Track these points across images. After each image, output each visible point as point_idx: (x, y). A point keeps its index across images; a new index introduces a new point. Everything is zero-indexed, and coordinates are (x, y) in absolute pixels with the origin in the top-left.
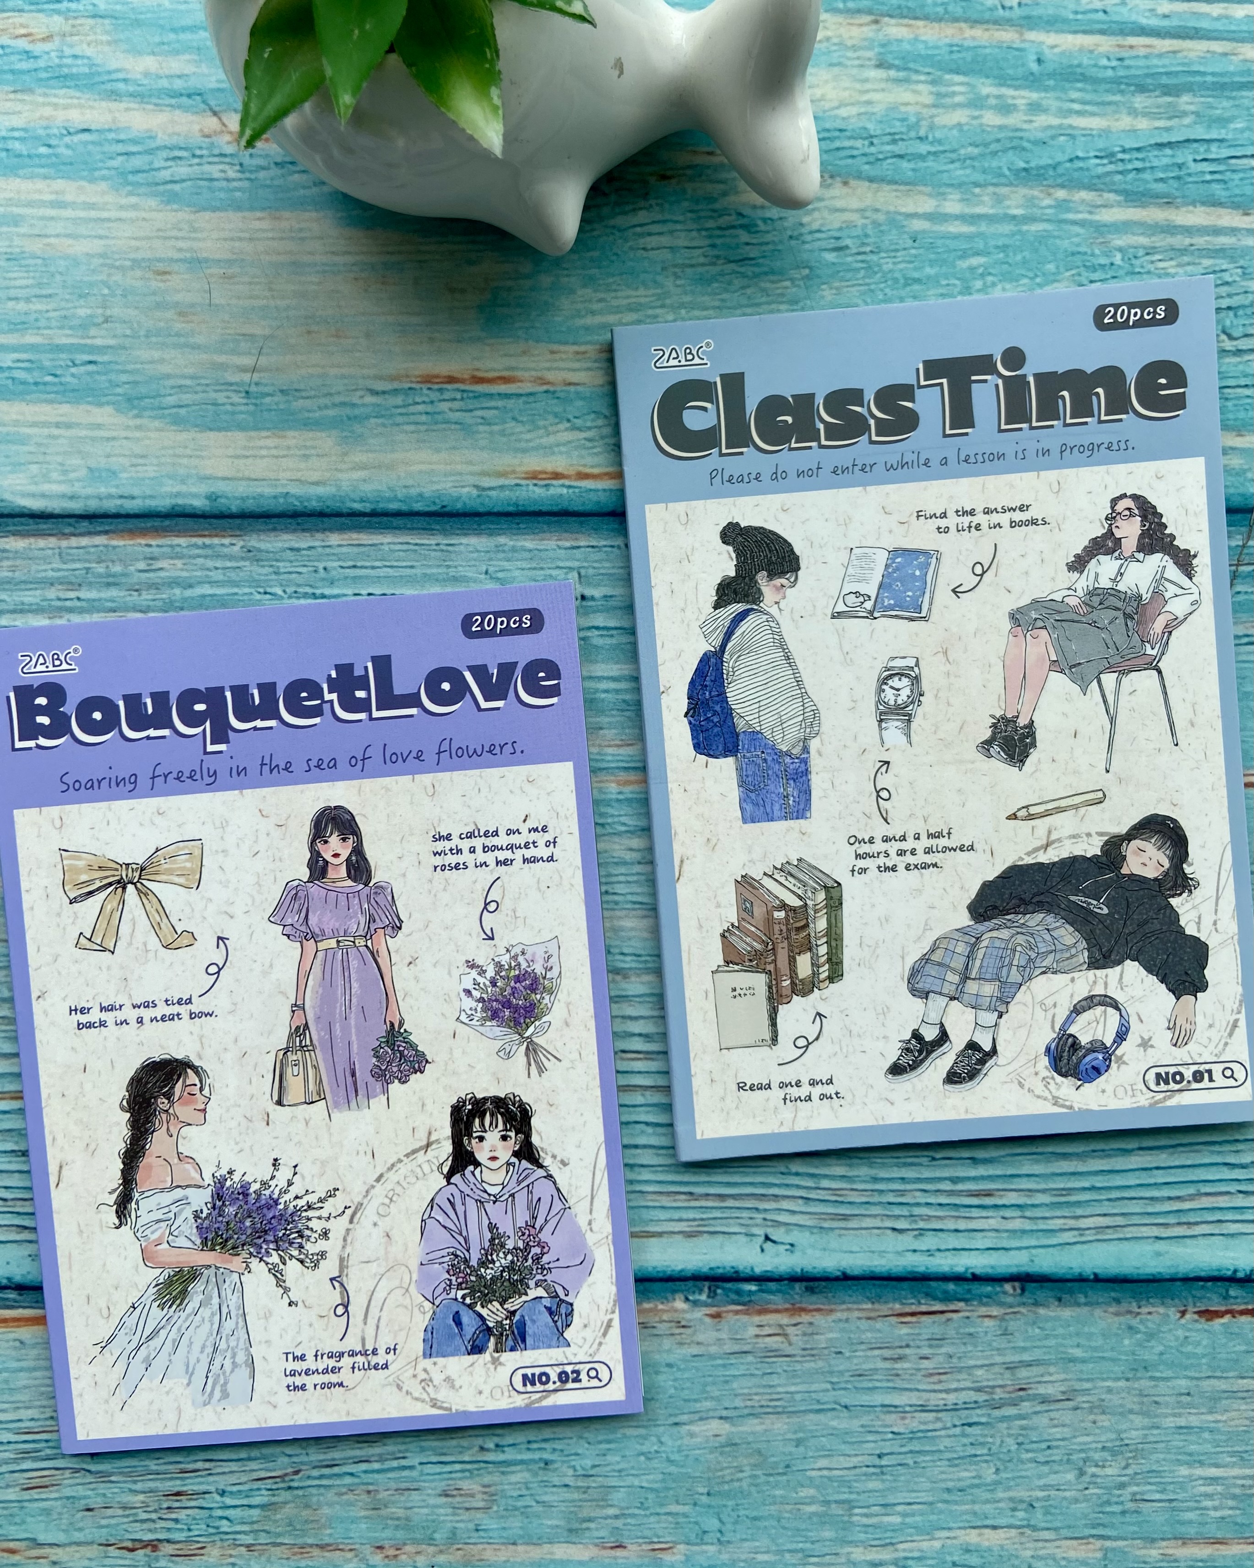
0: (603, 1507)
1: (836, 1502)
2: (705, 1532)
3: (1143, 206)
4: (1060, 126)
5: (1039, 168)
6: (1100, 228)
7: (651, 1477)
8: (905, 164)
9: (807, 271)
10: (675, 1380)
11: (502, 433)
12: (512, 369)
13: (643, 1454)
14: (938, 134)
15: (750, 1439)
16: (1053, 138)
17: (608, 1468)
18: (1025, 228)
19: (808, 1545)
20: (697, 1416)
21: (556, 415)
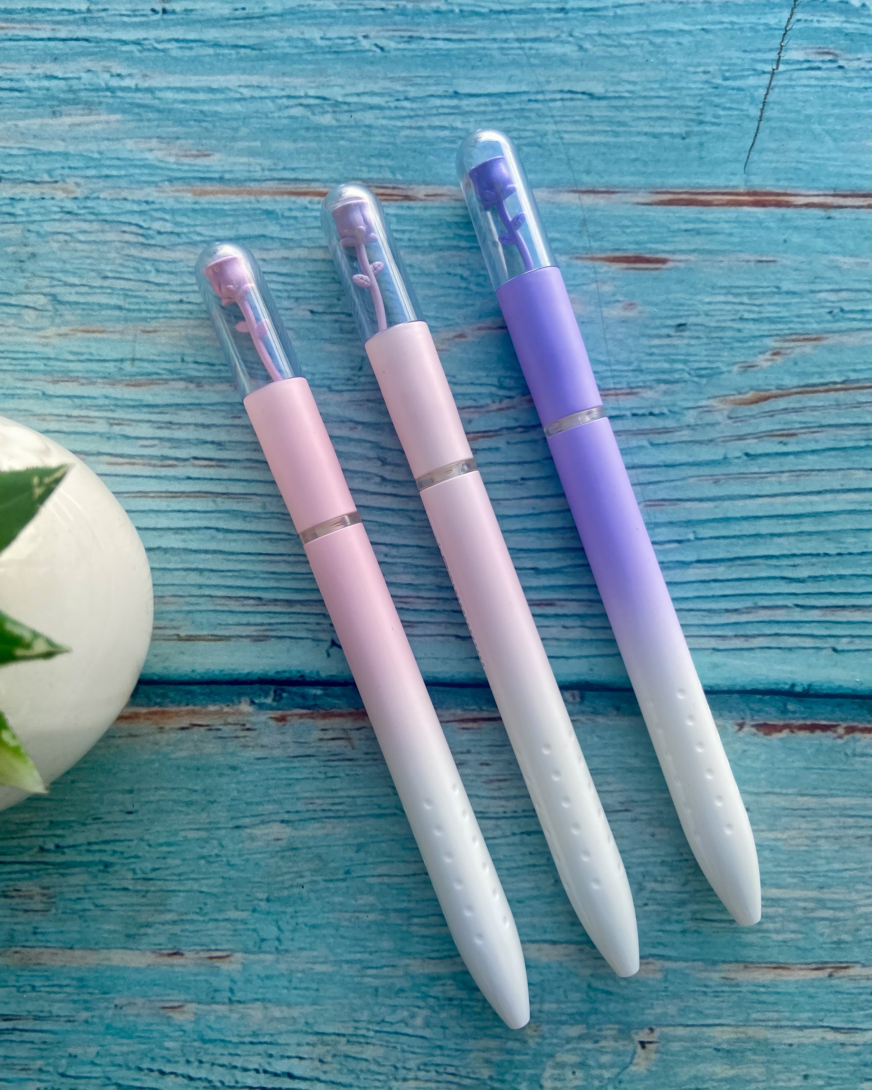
0: (162, 912)
1: (396, 910)
2: (263, 940)
7: (212, 881)
10: (238, 783)
13: (203, 857)
15: (311, 844)
17: (166, 872)
19: (366, 956)
20: (258, 820)
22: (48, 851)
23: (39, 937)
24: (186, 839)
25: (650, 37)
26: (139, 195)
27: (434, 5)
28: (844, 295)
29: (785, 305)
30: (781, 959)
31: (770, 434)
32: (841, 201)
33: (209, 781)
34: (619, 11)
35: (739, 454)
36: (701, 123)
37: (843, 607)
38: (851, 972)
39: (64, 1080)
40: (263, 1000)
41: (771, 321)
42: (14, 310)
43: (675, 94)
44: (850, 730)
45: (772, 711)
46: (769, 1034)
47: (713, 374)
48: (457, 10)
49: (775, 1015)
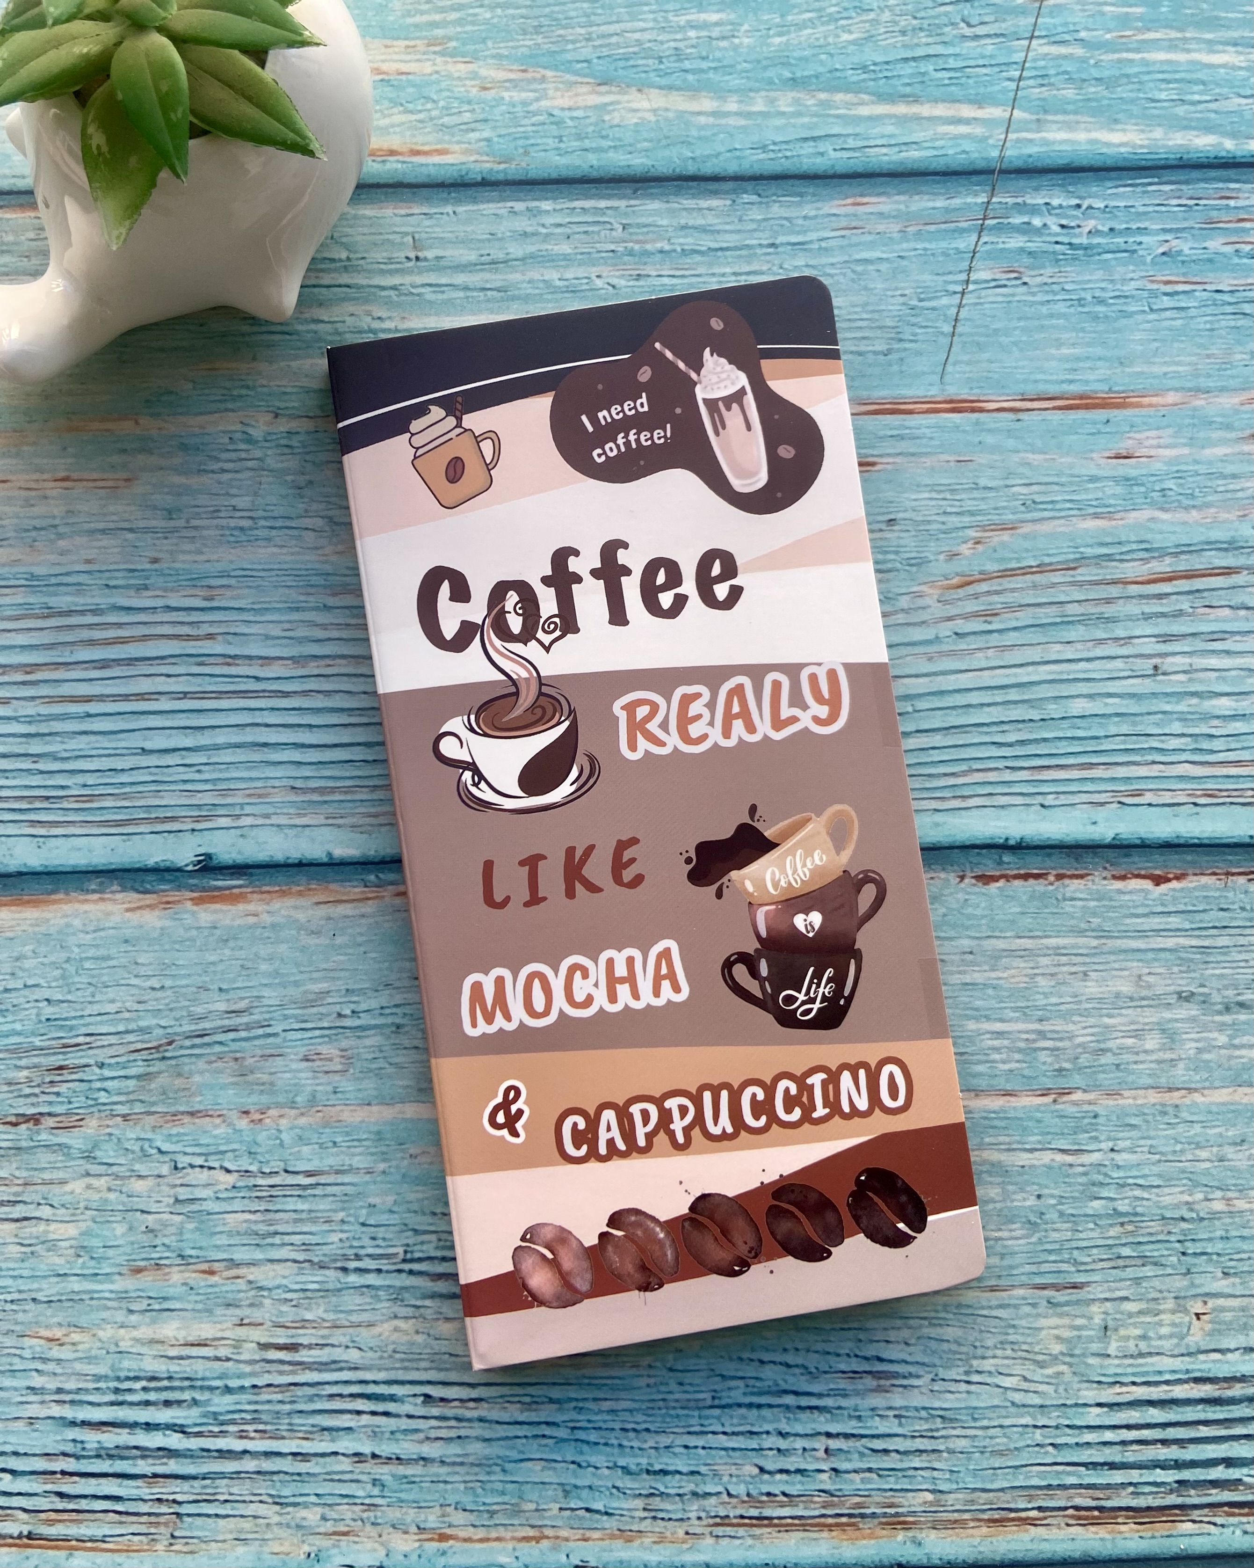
21: (391, 100)
22: (345, 1016)
23: (339, 1096)
25: (853, 266)
27: (659, 245)
28: (1035, 488)
29: (983, 499)
30: (1009, 1087)
31: (976, 615)
32: (1029, 405)
34: (823, 244)
35: (949, 633)
36: (901, 340)
37: (1048, 767)
38: (1074, 1097)
39: (364, 1229)
41: (972, 513)
42: (295, 532)
43: (876, 316)
44: (1060, 877)
45: (989, 863)
46: (1003, 1157)
47: (920, 563)
48: (679, 249)
49: (1007, 1139)
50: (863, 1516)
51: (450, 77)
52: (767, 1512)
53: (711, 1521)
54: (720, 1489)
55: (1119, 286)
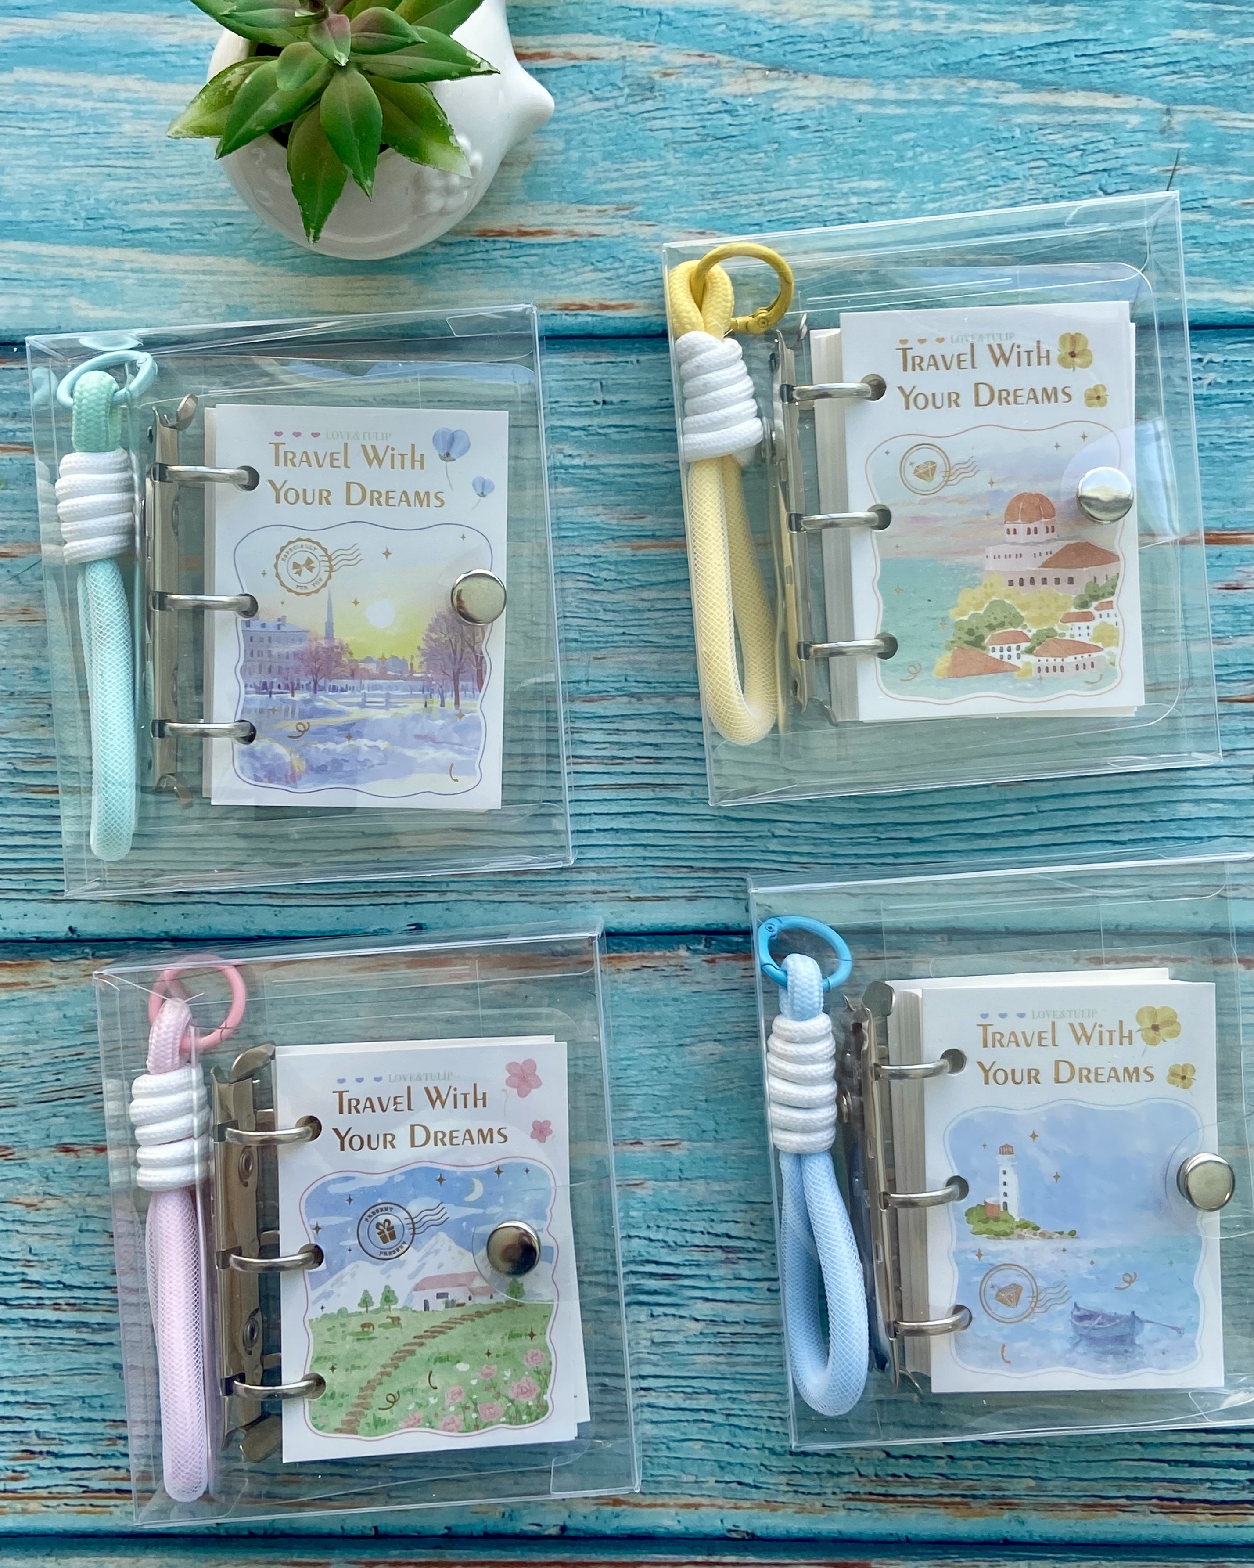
0: (624, 1112)
2: (704, 1132)
3: (1037, 91)
4: (972, 31)
5: (956, 63)
6: (1004, 110)
7: (662, 1087)
8: (852, 62)
9: (776, 146)
10: (680, 1011)
11: (541, 274)
12: (549, 224)
13: (655, 1069)
14: (877, 39)
15: (739, 1058)
16: (966, 40)
18: (945, 110)
20: (696, 1039)
21: (583, 260)
24: (641, 1055)
26: (590, 551)
33: (657, 1010)
40: (705, 1178)
45: (1101, 946)
50: (974, 1497)
51: (635, 238)
52: (892, 1491)
53: (844, 1496)
54: (852, 1469)
55: (1234, 434)
